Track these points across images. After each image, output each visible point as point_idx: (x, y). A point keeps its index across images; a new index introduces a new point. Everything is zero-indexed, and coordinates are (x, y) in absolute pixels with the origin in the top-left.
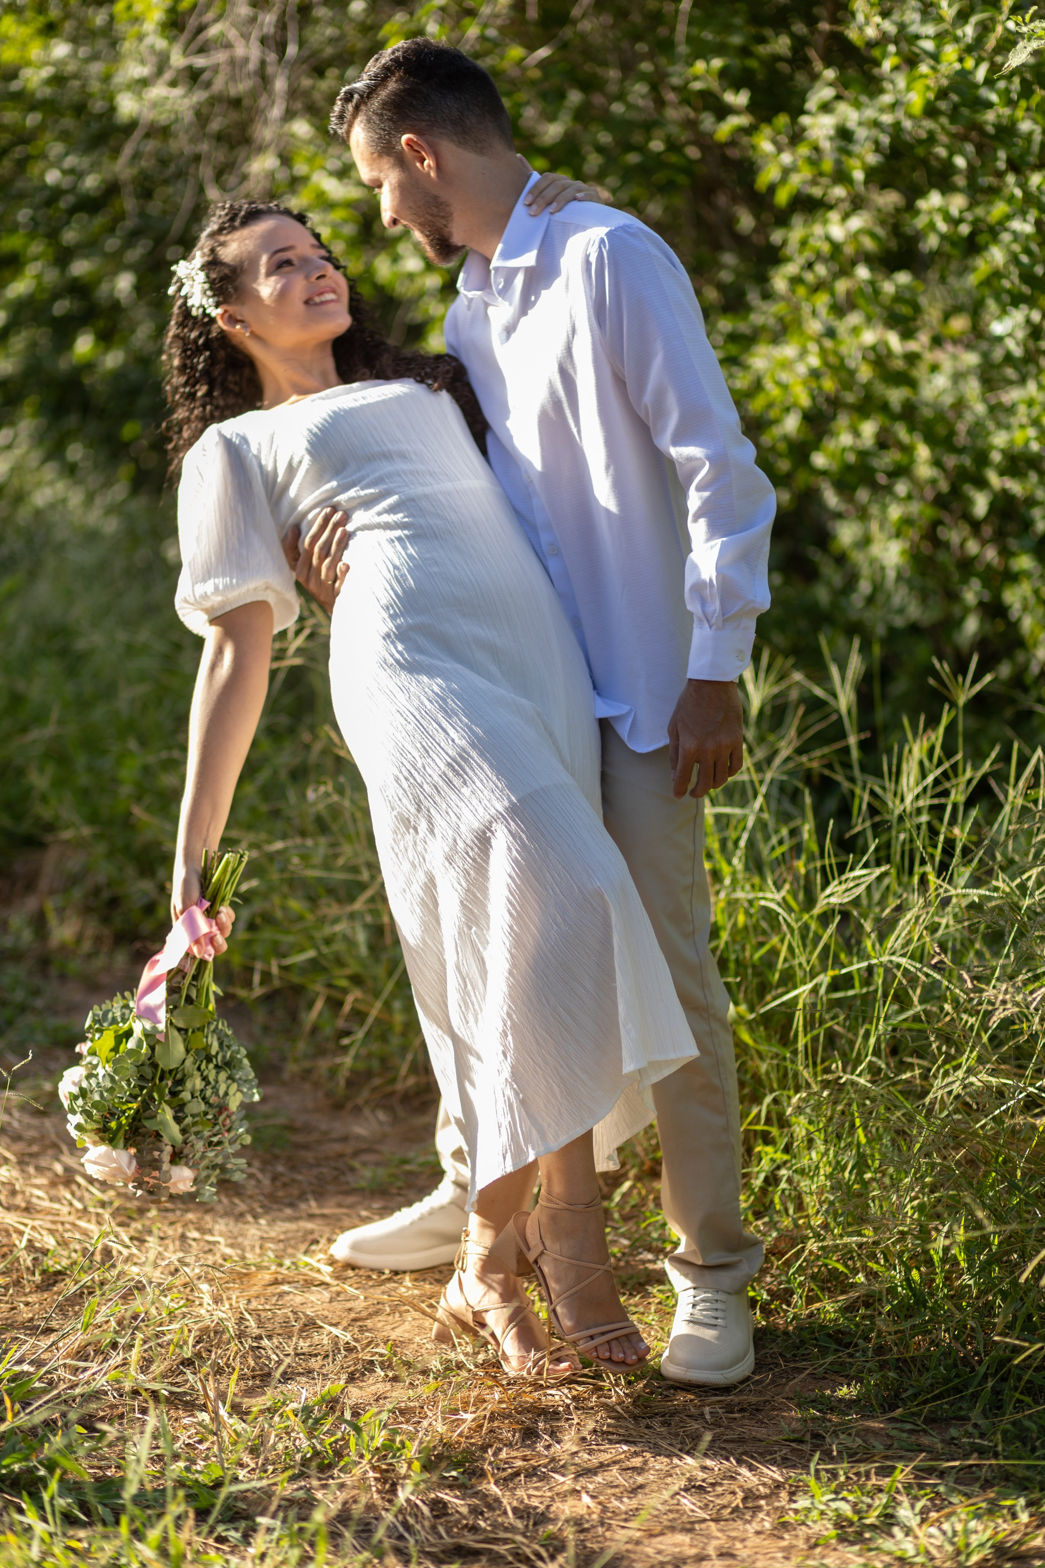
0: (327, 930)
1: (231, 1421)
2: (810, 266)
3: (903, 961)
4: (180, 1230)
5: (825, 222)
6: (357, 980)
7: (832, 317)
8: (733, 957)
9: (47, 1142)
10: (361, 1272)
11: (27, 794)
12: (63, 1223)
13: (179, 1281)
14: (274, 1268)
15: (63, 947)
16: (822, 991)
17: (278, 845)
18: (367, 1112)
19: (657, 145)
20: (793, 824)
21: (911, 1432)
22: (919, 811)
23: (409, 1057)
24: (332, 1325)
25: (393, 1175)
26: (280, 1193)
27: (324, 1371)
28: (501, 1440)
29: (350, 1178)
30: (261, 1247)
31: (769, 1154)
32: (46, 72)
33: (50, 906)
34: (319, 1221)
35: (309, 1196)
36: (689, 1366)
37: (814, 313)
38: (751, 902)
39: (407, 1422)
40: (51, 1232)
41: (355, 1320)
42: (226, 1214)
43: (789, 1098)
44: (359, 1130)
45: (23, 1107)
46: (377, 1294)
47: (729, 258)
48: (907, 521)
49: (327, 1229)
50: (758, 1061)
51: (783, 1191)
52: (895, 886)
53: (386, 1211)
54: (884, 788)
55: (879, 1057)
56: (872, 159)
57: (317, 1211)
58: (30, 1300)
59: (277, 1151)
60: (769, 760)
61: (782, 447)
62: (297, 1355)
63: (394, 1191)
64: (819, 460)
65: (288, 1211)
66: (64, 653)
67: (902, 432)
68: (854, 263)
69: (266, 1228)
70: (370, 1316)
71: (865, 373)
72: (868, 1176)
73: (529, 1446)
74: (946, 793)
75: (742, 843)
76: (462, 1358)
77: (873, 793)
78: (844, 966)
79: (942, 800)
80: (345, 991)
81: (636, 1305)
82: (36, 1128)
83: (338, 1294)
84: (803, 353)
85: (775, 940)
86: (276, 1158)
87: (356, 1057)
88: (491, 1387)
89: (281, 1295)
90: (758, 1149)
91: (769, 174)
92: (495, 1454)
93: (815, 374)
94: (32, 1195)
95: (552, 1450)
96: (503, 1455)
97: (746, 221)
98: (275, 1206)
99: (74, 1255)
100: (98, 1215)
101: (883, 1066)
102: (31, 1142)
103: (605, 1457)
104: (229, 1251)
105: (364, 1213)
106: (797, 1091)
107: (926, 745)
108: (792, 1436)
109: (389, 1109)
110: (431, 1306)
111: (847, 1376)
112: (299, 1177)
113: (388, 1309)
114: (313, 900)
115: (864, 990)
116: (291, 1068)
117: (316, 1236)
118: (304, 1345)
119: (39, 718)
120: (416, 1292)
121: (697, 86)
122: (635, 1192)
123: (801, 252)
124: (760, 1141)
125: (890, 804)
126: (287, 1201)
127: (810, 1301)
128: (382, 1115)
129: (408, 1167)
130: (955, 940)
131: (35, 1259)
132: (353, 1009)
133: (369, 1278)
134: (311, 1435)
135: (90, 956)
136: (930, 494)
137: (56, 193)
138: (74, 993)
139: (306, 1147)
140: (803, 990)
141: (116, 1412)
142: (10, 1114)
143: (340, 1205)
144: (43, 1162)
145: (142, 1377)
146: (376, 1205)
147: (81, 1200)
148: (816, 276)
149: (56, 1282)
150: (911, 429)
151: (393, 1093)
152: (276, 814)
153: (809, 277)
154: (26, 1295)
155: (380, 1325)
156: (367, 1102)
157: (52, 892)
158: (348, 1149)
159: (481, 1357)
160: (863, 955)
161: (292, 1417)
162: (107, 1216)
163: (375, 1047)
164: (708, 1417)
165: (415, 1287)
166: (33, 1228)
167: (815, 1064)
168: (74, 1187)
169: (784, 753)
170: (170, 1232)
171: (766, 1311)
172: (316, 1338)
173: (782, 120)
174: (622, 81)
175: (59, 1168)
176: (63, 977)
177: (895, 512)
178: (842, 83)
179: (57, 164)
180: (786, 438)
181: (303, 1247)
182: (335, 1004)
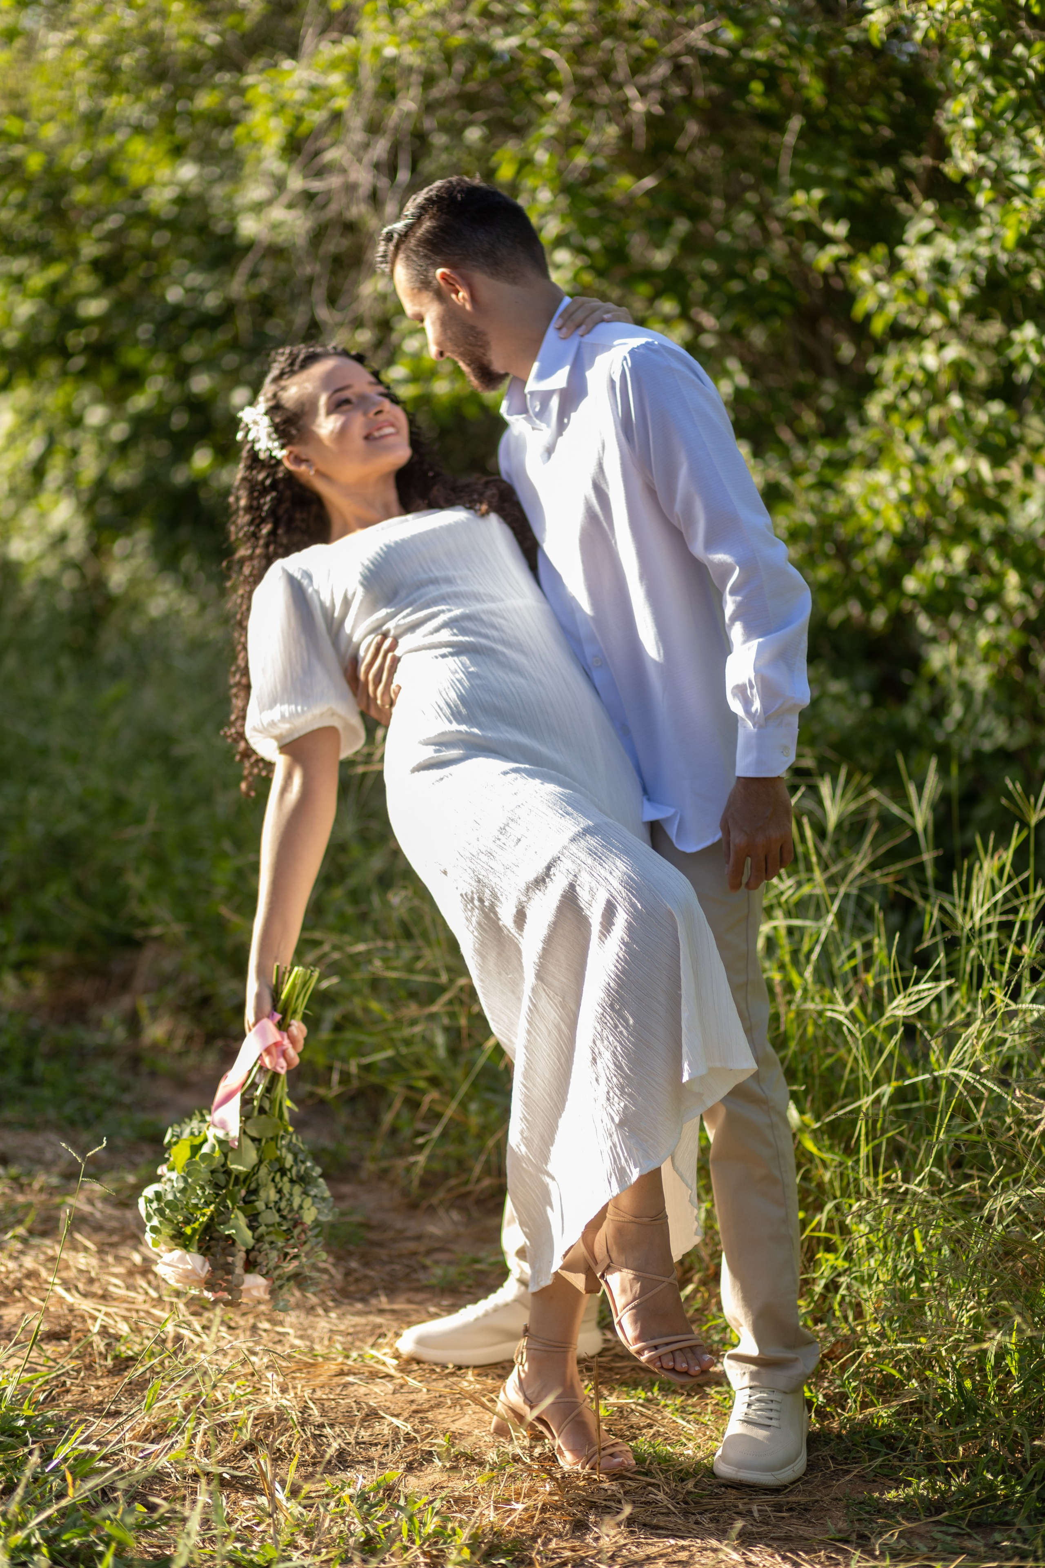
0: (406, 1032)
1: (289, 1505)
2: (904, 394)
3: (965, 1074)
4: (252, 1321)
5: (920, 351)
6: (434, 1081)
7: (925, 444)
8: (801, 1067)
9: (127, 1233)
10: (425, 1366)
11: (124, 895)
12: (137, 1311)
13: (248, 1369)
14: (340, 1359)
15: (155, 1047)
16: (885, 1101)
17: (361, 947)
18: (441, 1212)
19: (761, 274)
20: (866, 938)
21: (956, 1535)
22: (989, 927)
23: (483, 1158)
24: (393, 1415)
25: (462, 1274)
26: (352, 1288)
27: (384, 1460)
28: (551, 1531)
29: (421, 1276)
30: (330, 1339)
31: (828, 1261)
32: (169, 193)
33: (144, 1004)
34: (388, 1316)
35: (380, 1292)
36: (740, 1466)
37: (907, 439)
38: (820, 1014)
39: (460, 1511)
40: (126, 1319)
41: (416, 1412)
42: (298, 1306)
43: (851, 1206)
44: (434, 1229)
45: (106, 1199)
46: (440, 1386)
47: (830, 386)
48: (995, 646)
49: (395, 1325)
50: (821, 1170)
51: (843, 1297)
52: (963, 1002)
53: (453, 1309)
54: (954, 905)
55: (941, 1168)
56: (968, 290)
57: (387, 1307)
58: (100, 1383)
59: (351, 1247)
60: (843, 875)
61: (873, 570)
62: (358, 1443)
63: (464, 1289)
64: (911, 584)
65: (359, 1306)
66: (165, 757)
67: (993, 559)
68: (948, 392)
69: (336, 1321)
70: (432, 1408)
71: (957, 499)
72: (926, 1285)
73: (578, 1538)
74: (1015, 911)
75: (814, 956)
76: (519, 1451)
77: (942, 909)
78: (909, 1078)
79: (1011, 917)
80: (423, 1092)
81: (693, 1406)
82: (118, 1219)
83: (402, 1386)
84: (896, 478)
85: (842, 1052)
86: (350, 1254)
87: (430, 1158)
88: (544, 1480)
89: (346, 1385)
90: (819, 1256)
91: (866, 303)
92: (545, 1544)
93: (907, 500)
94: (109, 1283)
95: (601, 1542)
96: (553, 1545)
97: (847, 351)
98: (346, 1301)
99: (146, 1342)
100: (172, 1303)
101: (943, 1177)
102: (112, 1232)
103: (652, 1550)
104: (297, 1342)
105: (433, 1309)
106: (858, 1200)
107: (996, 864)
108: (838, 1536)
109: (463, 1209)
110: (492, 1400)
111: (896, 1480)
112: (371, 1273)
113: (449, 1402)
114: (394, 1003)
115: (929, 1103)
116: (370, 1167)
117: (384, 1330)
118: (365, 1434)
119: (139, 819)
120: (478, 1386)
121: (799, 216)
122: (699, 1295)
123: (896, 379)
124: (821, 1248)
125: (960, 919)
126: (358, 1296)
127: (864, 1405)
128: (455, 1215)
129: (478, 1267)
130: (1021, 1056)
131: (108, 1345)
132: (430, 1109)
133: (433, 1371)
134: (365, 1520)
135: (180, 1054)
136: (1019, 619)
137: (177, 311)
138: (162, 1090)
139: (380, 1244)
140: (866, 1102)
141: (179, 1494)
142: (93, 1205)
143: (410, 1301)
144: (123, 1251)
145: (205, 1461)
146: (445, 1303)
147: (157, 1289)
148: (910, 404)
149: (127, 1367)
150: (1002, 556)
151: (468, 1194)
152: (363, 917)
153: (904, 405)
154: (97, 1379)
155: (440, 1417)
156: (441, 1202)
157: (146, 991)
158: (421, 1247)
159: (537, 1451)
160: (927, 1068)
161: (348, 1502)
162: (181, 1306)
163: (451, 1149)
164: (756, 1514)
165: (478, 1382)
166: (107, 1314)
167: (876, 1175)
168: (151, 1277)
169: (858, 869)
170: (242, 1322)
171: (821, 1414)
172: (377, 1427)
173: (880, 251)
174: (727, 210)
175: (137, 1258)
176: (153, 1074)
177: (983, 638)
178: (941, 215)
179: (179, 282)
180: (877, 561)
181: (371, 1341)
182: (413, 1104)
